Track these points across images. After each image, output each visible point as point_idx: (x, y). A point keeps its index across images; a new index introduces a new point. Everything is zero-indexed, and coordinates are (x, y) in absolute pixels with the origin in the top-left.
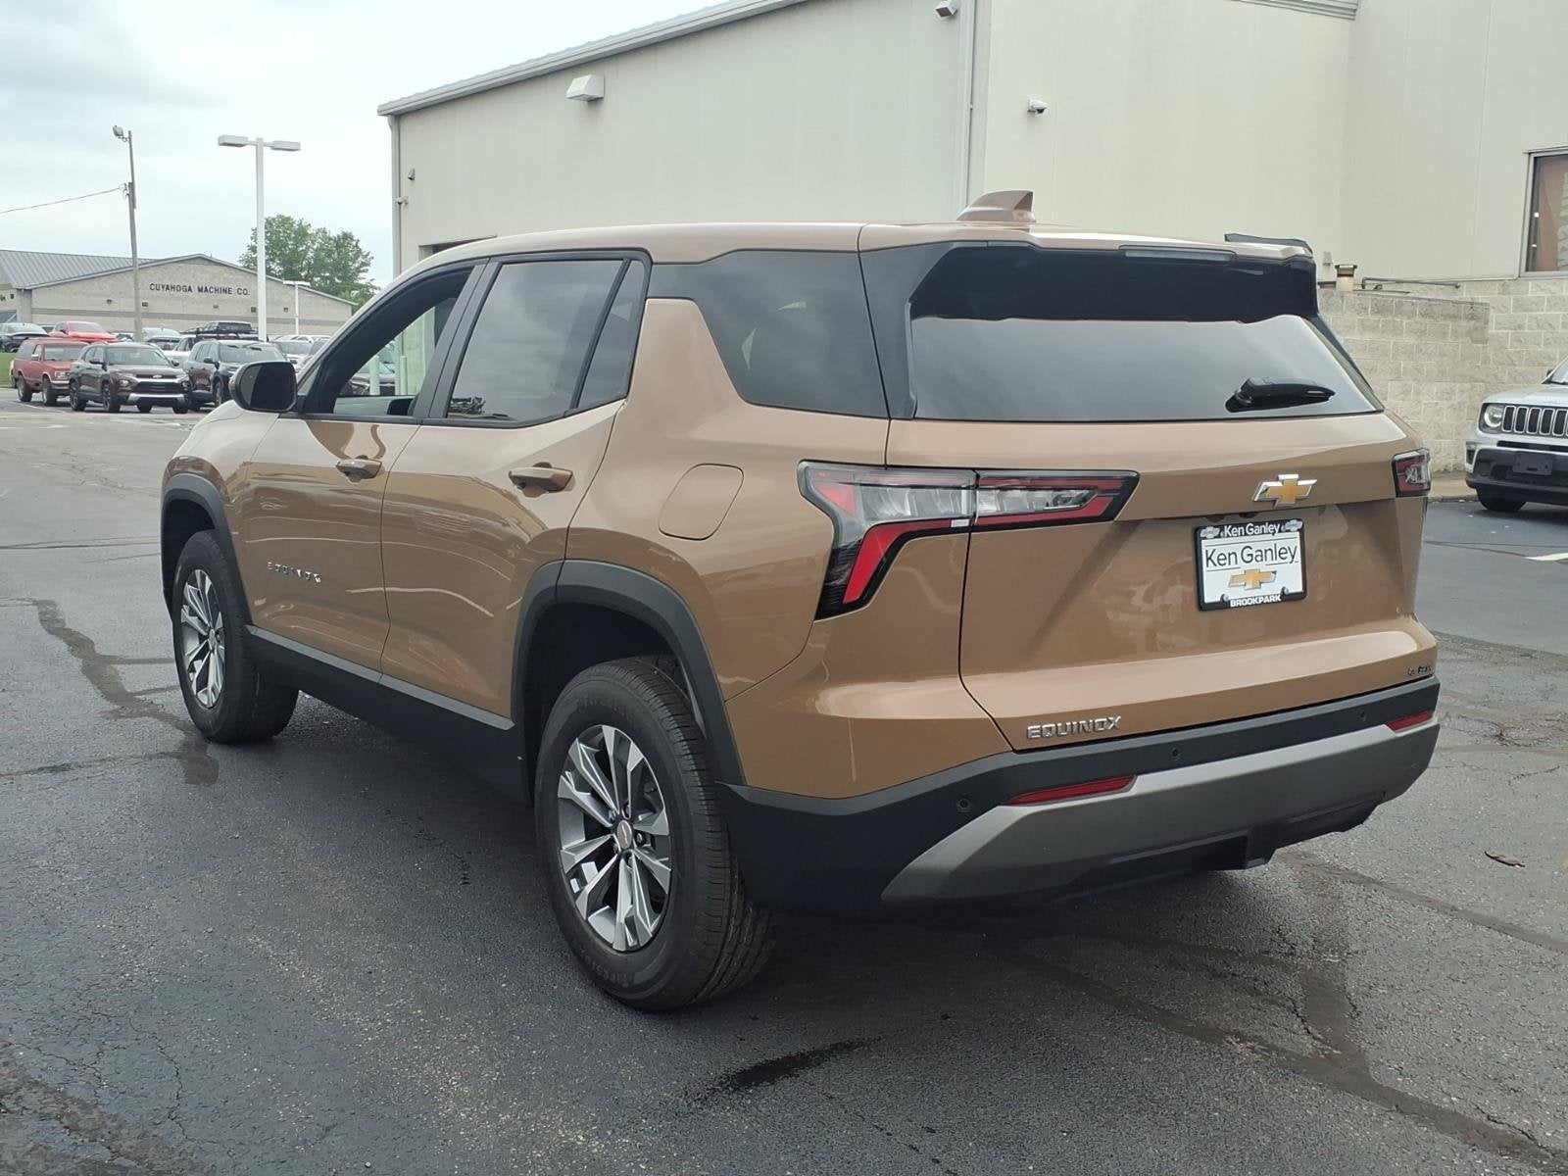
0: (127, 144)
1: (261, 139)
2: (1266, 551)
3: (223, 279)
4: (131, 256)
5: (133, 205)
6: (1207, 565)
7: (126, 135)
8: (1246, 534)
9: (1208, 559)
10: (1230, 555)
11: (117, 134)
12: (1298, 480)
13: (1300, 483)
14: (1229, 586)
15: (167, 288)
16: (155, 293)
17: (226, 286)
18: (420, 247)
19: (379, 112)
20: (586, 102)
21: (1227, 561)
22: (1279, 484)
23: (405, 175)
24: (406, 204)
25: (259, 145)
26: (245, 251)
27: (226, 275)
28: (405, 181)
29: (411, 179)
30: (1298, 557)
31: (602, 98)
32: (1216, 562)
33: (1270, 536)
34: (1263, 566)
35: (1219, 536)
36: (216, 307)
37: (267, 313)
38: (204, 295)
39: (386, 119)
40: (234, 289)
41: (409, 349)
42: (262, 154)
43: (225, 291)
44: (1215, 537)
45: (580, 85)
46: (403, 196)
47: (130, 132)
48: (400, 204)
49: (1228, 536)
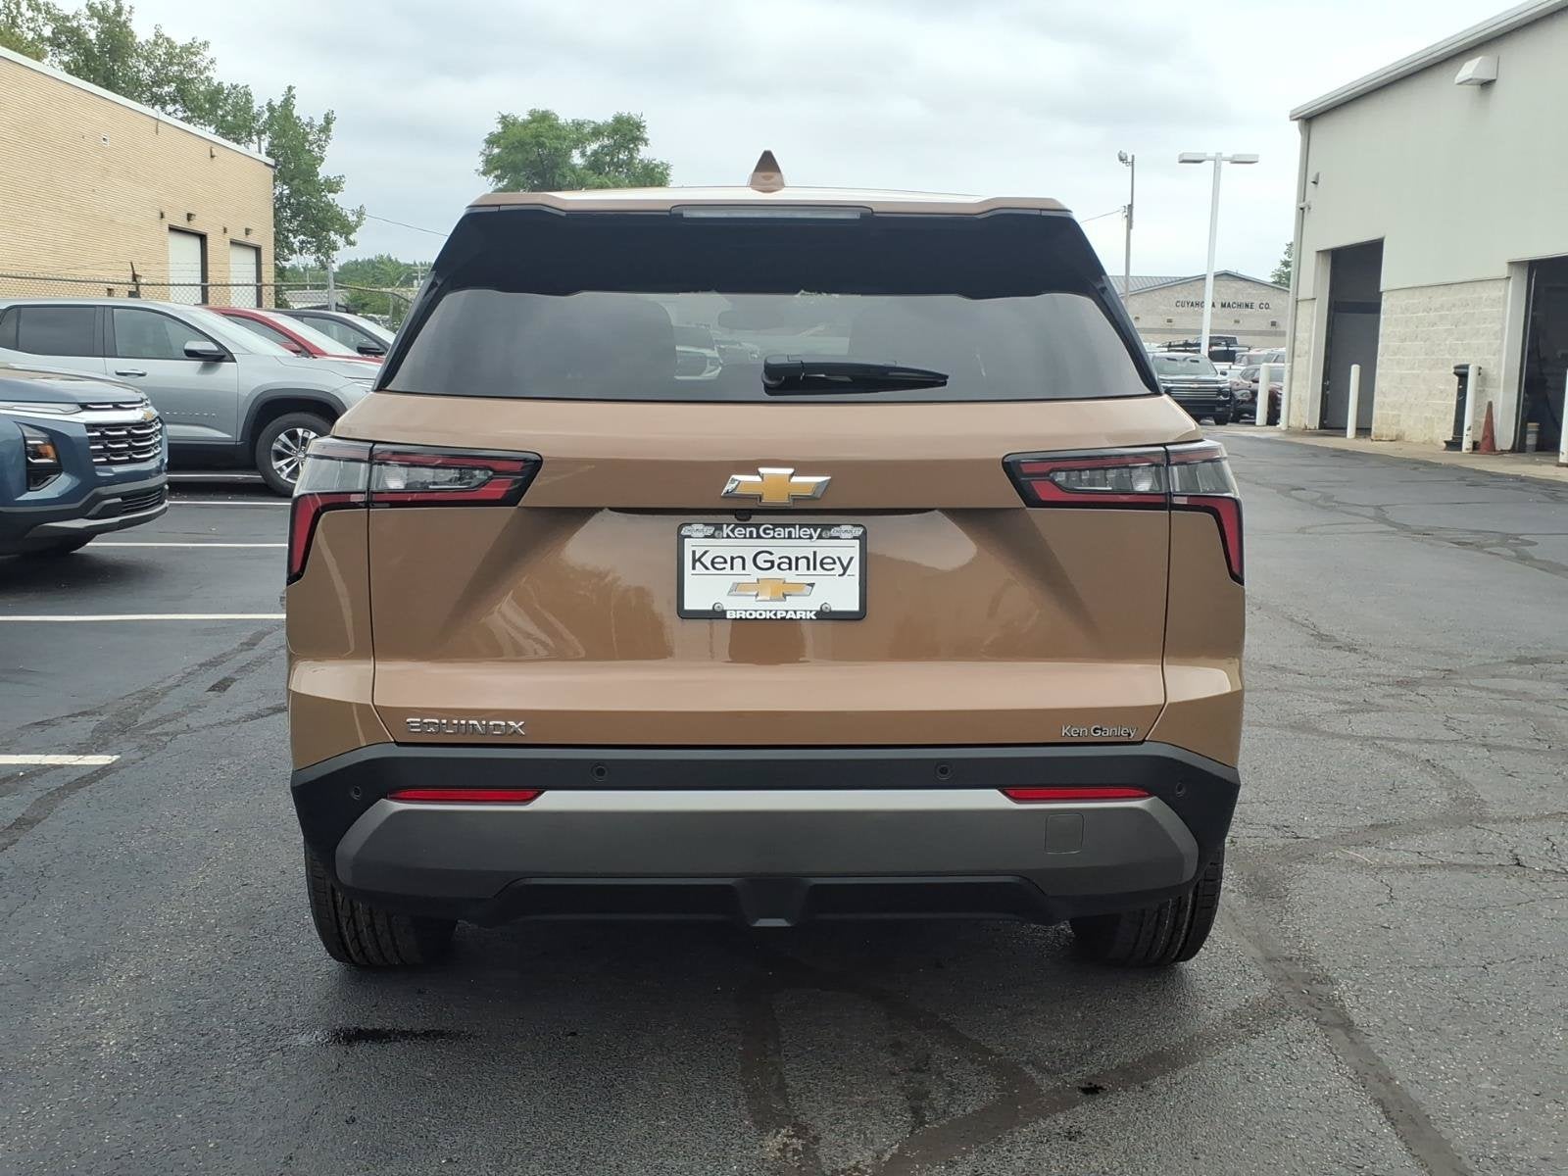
0: (1130, 168)
1: (1221, 154)
2: (797, 559)
3: (1246, 294)
4: (1124, 274)
5: (1130, 226)
6: (694, 568)
7: (1130, 160)
8: (759, 537)
9: (694, 561)
10: (732, 559)
11: (1121, 159)
12: (792, 475)
13: (795, 479)
14: (728, 595)
15: (1192, 305)
16: (1180, 309)
17: (1248, 301)
18: (1318, 252)
19: (1291, 117)
20: (1477, 88)
21: (728, 565)
22: (757, 479)
23: (1311, 178)
24: (1309, 208)
25: (1217, 160)
26: (1278, 266)
27: (1250, 290)
28: (1310, 185)
29: (1314, 182)
30: (855, 568)
31: (1494, 80)
32: (710, 566)
33: (807, 542)
34: (790, 576)
35: (712, 536)
36: (1237, 322)
37: (1211, 324)
38: (1227, 310)
39: (1296, 123)
40: (1257, 303)
41: (1299, 356)
42: (1219, 168)
43: (1247, 306)
44: (706, 537)
45: (1470, 69)
46: (1308, 199)
47: (1133, 156)
48: (1302, 209)
49: (728, 537)
